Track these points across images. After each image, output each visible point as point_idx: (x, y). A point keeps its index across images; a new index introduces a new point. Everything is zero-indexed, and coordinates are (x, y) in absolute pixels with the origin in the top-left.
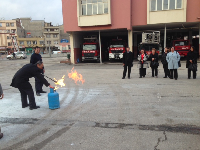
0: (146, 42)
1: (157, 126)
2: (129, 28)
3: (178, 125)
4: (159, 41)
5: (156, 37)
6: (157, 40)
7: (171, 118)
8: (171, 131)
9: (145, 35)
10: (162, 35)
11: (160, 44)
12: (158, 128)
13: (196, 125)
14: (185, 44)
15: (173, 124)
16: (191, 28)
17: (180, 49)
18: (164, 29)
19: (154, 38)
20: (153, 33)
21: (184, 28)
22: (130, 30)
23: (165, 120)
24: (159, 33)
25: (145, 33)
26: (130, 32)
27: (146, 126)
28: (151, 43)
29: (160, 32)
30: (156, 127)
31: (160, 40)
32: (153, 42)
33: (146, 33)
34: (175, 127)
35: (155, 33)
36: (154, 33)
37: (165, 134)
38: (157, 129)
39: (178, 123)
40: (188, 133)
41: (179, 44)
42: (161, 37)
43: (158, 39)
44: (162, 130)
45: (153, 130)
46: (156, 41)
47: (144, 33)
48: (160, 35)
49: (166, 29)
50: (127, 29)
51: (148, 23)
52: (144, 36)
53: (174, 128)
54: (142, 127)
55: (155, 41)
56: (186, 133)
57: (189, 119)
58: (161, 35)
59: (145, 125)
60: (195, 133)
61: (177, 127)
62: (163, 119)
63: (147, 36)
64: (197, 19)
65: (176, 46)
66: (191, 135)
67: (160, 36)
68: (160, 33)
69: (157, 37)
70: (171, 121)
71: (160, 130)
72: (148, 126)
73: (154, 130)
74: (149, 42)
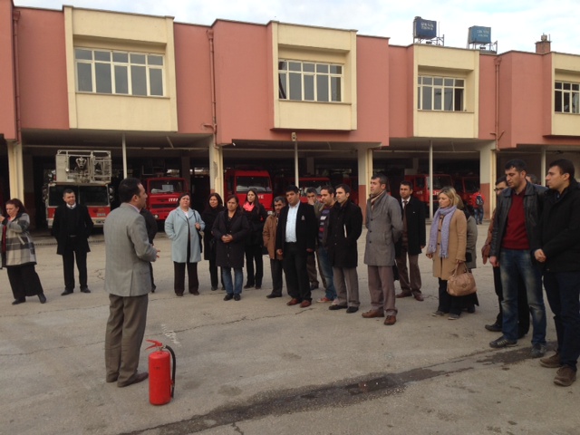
0: (71, 181)
1: (209, 416)
2: (10, 134)
3: (255, 396)
4: (108, 179)
5: (98, 167)
6: (103, 176)
7: (232, 383)
8: (248, 418)
9: (64, 160)
10: (117, 162)
11: (109, 185)
12: (213, 418)
13: (294, 387)
14: (175, 187)
15: (242, 398)
16: (190, 149)
17: (165, 202)
18: (121, 146)
19: (92, 168)
20: (89, 153)
21: (173, 148)
22: (15, 142)
23: (219, 393)
24: (106, 155)
25: (65, 153)
26: (13, 148)
27: (178, 423)
28: (86, 184)
29: (109, 152)
30: (208, 419)
31: (110, 176)
32: (91, 181)
33: (69, 153)
34: (251, 404)
35: (94, 154)
36: (92, 156)
37: (238, 429)
38: (212, 422)
39: (253, 394)
40: (287, 412)
41: (161, 189)
42: (113, 168)
43: (107, 173)
44: (226, 423)
45: (204, 427)
46: (100, 179)
47: (62, 153)
48: (110, 161)
49: (127, 146)
50: (6, 137)
51: (73, 125)
52: (62, 161)
53: (250, 407)
54: (169, 430)
55: (97, 179)
56: (282, 413)
57: (270, 376)
58: (113, 163)
59: (174, 421)
60: (301, 408)
61: (256, 404)
62: (212, 392)
63: (73, 164)
64: (203, 127)
65: (155, 194)
66: (296, 415)
67: (110, 164)
68: (110, 156)
69: (103, 167)
70: (235, 391)
71: (221, 424)
72: (183, 421)
73: (207, 428)
74: (79, 181)
